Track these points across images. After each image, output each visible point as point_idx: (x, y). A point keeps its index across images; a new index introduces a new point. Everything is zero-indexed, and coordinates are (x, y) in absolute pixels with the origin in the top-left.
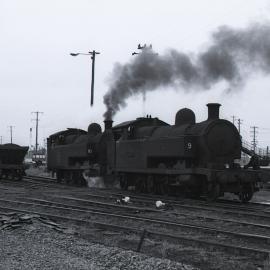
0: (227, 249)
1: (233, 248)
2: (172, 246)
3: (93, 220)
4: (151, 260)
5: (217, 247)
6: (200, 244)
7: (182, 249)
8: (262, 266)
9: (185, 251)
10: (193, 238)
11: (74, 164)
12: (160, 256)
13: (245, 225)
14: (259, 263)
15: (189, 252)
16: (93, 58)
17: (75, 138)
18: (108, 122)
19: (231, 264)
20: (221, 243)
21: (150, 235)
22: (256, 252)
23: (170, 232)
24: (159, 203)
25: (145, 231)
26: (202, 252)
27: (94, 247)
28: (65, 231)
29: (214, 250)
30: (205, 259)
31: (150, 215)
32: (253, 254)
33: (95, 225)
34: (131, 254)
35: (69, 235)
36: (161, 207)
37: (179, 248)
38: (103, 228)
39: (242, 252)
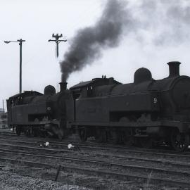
0: (118, 177)
1: (122, 176)
2: (80, 176)
3: (24, 160)
4: (65, 186)
5: (111, 175)
6: (99, 174)
7: (86, 178)
8: (142, 188)
9: (89, 179)
10: (94, 169)
11: (33, 120)
12: (72, 183)
13: (130, 159)
14: (141, 185)
15: (92, 180)
16: (21, 44)
17: (32, 99)
18: (63, 84)
19: (121, 187)
20: (114, 173)
21: (64, 169)
22: (138, 178)
23: (78, 166)
24: (70, 146)
25: (60, 166)
26: (101, 179)
27: (24, 179)
28: (3, 168)
29: (109, 178)
30: (103, 184)
31: (64, 154)
32: (136, 179)
33: (25, 163)
34: (50, 183)
35: (6, 171)
36: (71, 149)
37: (84, 177)
38: (31, 165)
39: (128, 178)
